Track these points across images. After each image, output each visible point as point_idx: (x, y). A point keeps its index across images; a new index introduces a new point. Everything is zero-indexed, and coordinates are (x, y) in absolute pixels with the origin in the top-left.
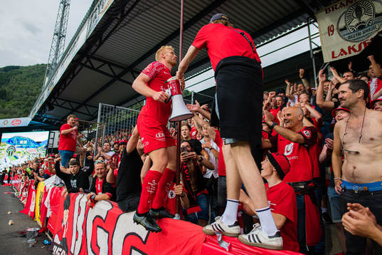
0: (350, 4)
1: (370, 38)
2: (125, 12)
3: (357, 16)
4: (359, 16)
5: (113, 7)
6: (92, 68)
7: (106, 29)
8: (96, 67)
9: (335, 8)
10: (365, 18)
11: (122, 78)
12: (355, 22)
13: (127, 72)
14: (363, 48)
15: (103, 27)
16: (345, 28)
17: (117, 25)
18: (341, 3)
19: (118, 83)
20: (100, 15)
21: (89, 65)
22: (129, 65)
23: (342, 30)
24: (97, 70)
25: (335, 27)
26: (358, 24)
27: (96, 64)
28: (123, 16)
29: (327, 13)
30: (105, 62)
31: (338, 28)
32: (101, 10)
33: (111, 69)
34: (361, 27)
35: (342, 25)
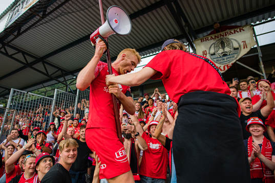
0: (217, 39)
1: (231, 63)
2: (47, 13)
3: (222, 47)
4: (223, 47)
5: (38, 5)
6: (6, 54)
7: (26, 23)
8: (10, 54)
9: (207, 39)
10: (227, 49)
11: (33, 66)
12: (221, 51)
13: (39, 62)
14: (226, 69)
15: (23, 21)
16: (214, 54)
17: (37, 22)
18: (211, 37)
19: (28, 69)
20: (22, 10)
21: (4, 51)
22: (41, 56)
23: (212, 55)
24: (11, 56)
25: (208, 52)
26: (222, 53)
27: (11, 51)
28: (44, 16)
29: (202, 42)
30: (19, 51)
31: (209, 53)
32: (25, 6)
33: (24, 57)
34: (225, 55)
35: (212, 51)
